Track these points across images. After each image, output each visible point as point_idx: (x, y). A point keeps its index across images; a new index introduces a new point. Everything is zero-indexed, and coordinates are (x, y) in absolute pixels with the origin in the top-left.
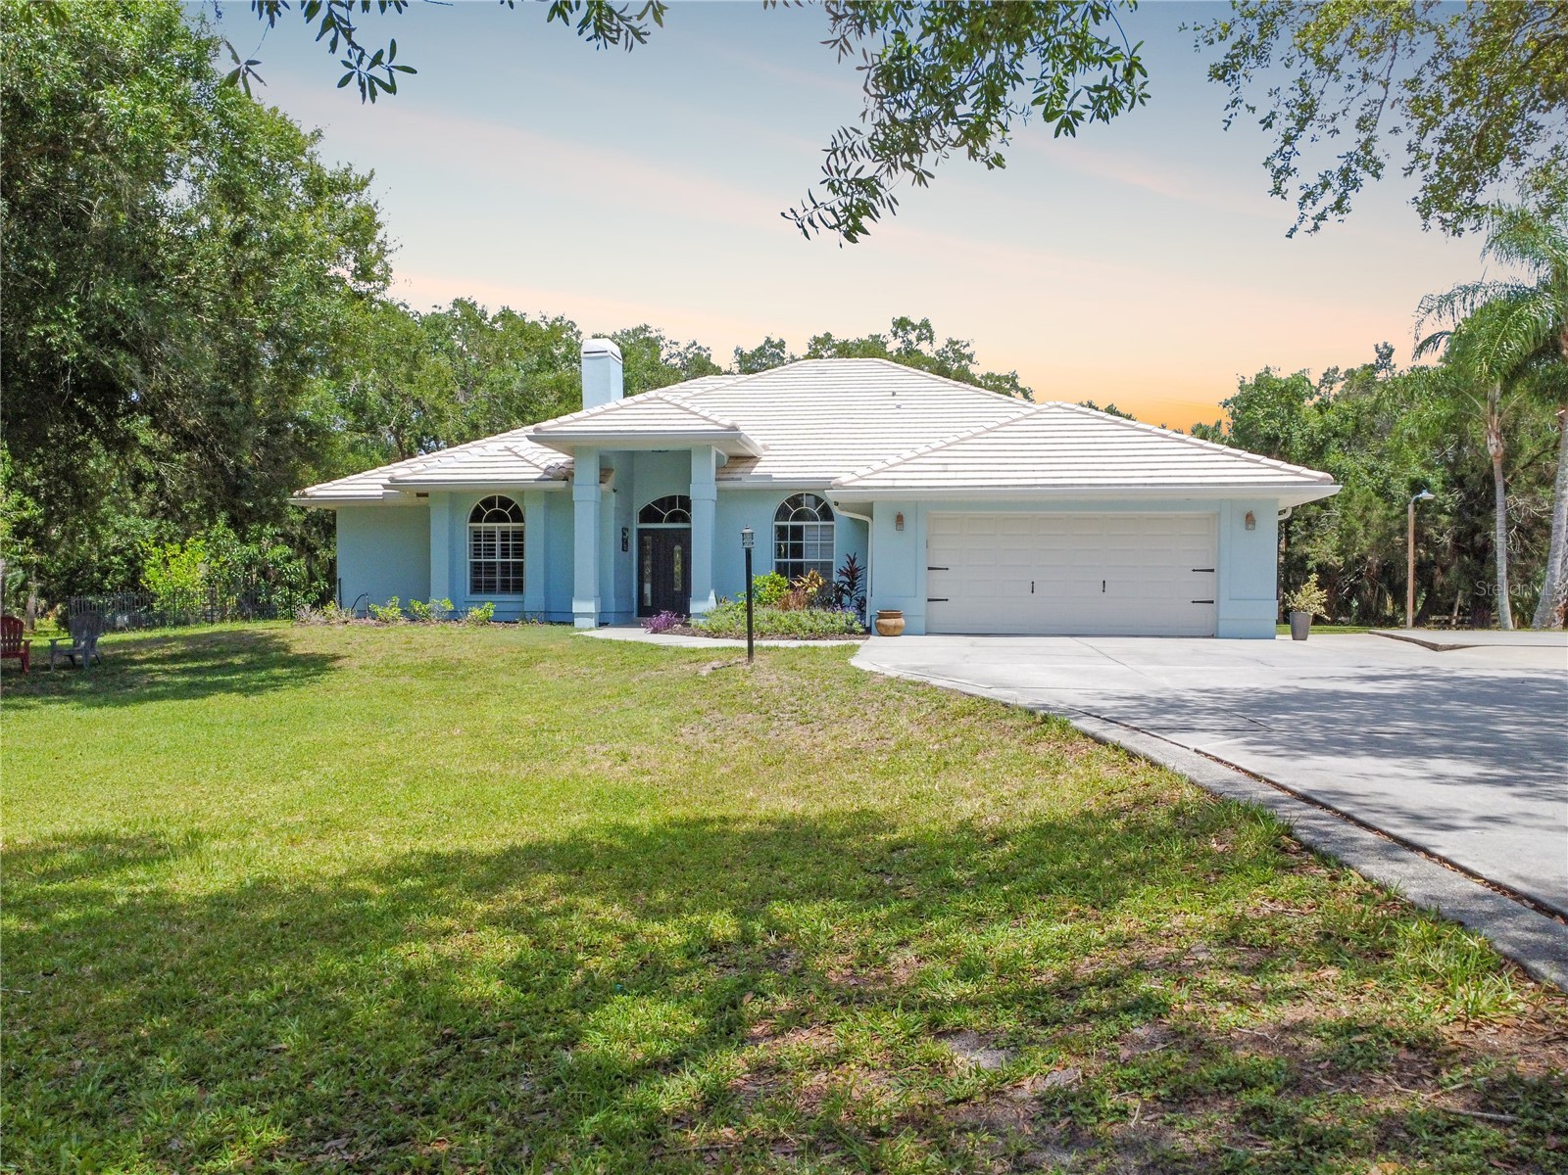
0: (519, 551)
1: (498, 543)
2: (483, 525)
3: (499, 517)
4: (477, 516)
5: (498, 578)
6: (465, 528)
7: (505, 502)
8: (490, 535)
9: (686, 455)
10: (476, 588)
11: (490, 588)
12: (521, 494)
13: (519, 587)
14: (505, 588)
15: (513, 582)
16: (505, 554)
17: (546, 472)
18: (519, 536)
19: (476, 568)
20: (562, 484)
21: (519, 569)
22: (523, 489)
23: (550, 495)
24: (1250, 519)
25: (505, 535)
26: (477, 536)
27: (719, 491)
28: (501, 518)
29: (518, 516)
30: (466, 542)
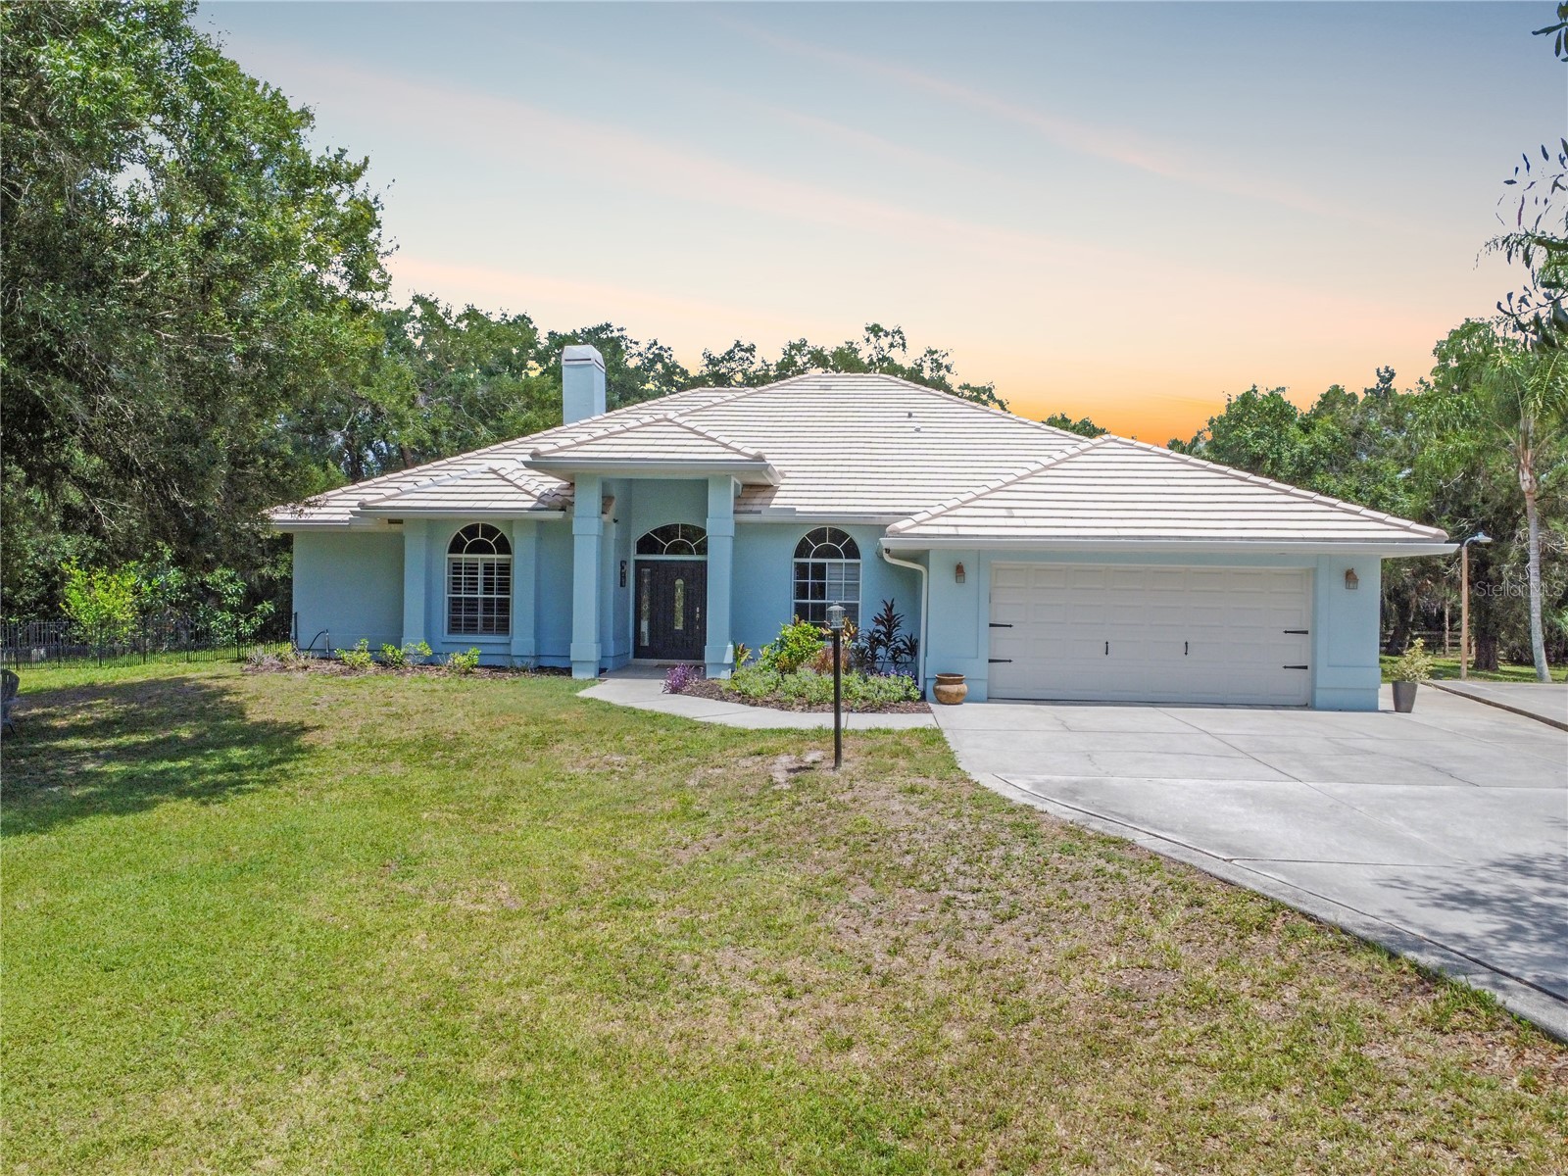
0: (505, 587)
1: (480, 576)
2: (464, 557)
3: (480, 548)
4: (456, 546)
5: (480, 615)
6: (444, 558)
7: (490, 531)
8: (472, 568)
9: (702, 486)
10: (455, 626)
11: (471, 627)
12: (510, 523)
13: (504, 627)
14: (488, 627)
15: (497, 616)
16: (488, 589)
17: (540, 499)
18: (505, 569)
19: (455, 604)
20: (558, 515)
21: (504, 606)
22: (512, 519)
23: (541, 524)
24: (1350, 577)
25: (488, 568)
26: (456, 568)
27: (738, 525)
28: (486, 549)
29: (504, 546)
30: (444, 575)
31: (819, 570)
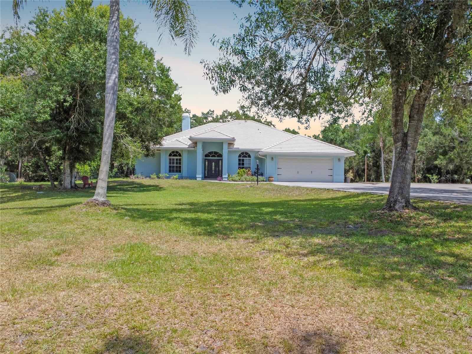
0: (180, 163)
1: (175, 161)
2: (172, 157)
4: (170, 155)
5: (175, 169)
6: (168, 158)
7: (177, 152)
8: (173, 160)
9: (222, 144)
10: (170, 171)
11: (173, 171)
13: (180, 171)
14: (177, 171)
15: (178, 170)
16: (176, 164)
17: (189, 146)
18: (180, 160)
19: (170, 167)
20: (193, 149)
21: (180, 167)
22: (183, 150)
23: (190, 151)
24: (339, 160)
25: (177, 160)
26: (170, 160)
27: (228, 151)
28: (176, 156)
29: (180, 155)
30: (168, 161)
31: (243, 160)
